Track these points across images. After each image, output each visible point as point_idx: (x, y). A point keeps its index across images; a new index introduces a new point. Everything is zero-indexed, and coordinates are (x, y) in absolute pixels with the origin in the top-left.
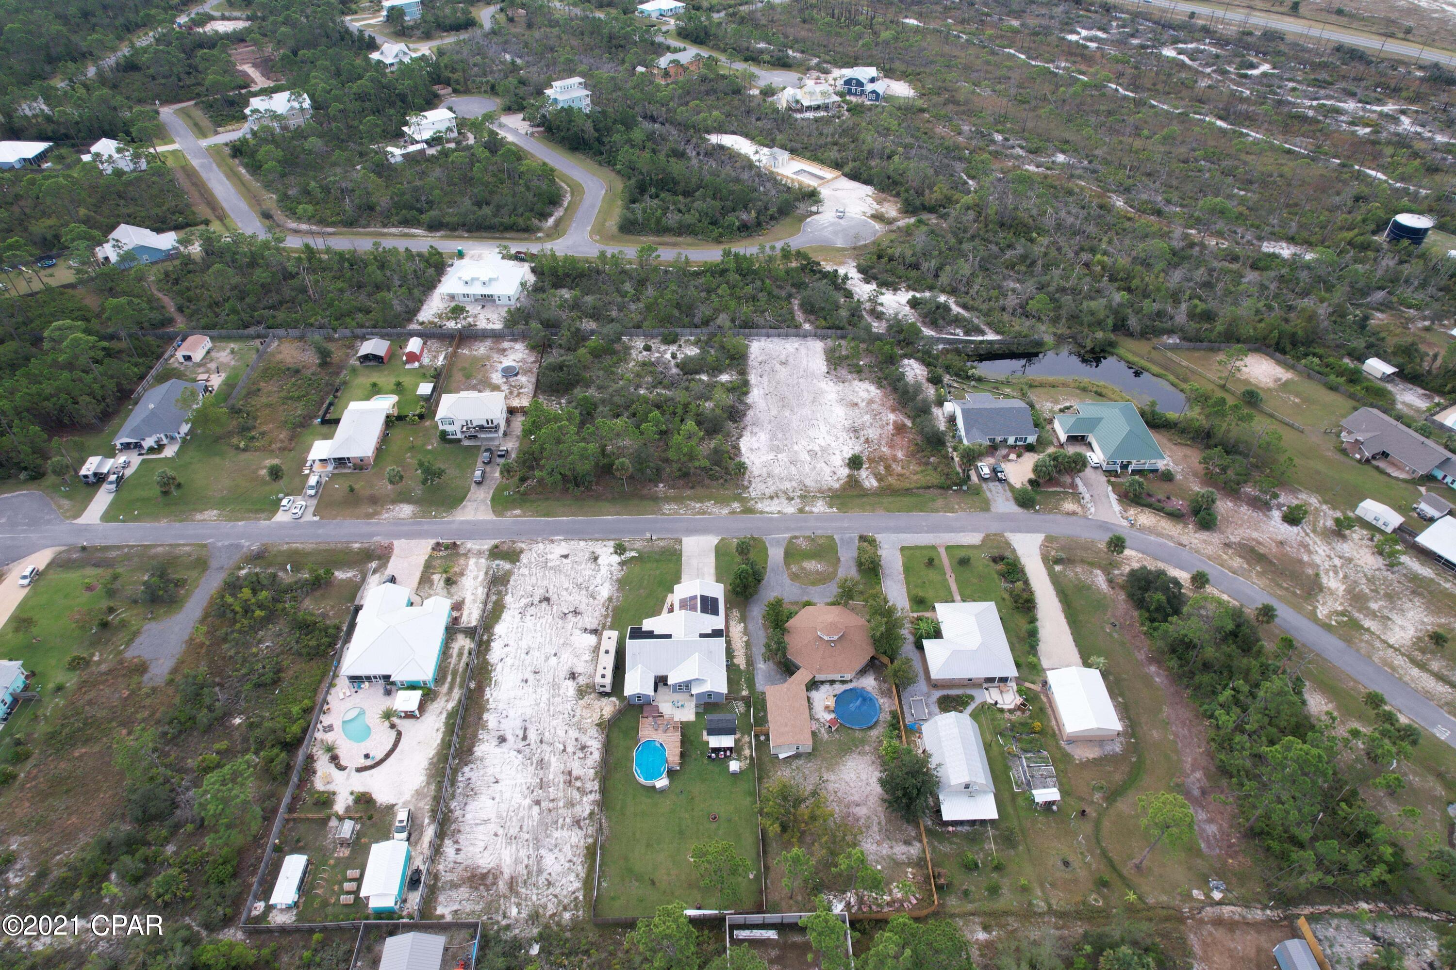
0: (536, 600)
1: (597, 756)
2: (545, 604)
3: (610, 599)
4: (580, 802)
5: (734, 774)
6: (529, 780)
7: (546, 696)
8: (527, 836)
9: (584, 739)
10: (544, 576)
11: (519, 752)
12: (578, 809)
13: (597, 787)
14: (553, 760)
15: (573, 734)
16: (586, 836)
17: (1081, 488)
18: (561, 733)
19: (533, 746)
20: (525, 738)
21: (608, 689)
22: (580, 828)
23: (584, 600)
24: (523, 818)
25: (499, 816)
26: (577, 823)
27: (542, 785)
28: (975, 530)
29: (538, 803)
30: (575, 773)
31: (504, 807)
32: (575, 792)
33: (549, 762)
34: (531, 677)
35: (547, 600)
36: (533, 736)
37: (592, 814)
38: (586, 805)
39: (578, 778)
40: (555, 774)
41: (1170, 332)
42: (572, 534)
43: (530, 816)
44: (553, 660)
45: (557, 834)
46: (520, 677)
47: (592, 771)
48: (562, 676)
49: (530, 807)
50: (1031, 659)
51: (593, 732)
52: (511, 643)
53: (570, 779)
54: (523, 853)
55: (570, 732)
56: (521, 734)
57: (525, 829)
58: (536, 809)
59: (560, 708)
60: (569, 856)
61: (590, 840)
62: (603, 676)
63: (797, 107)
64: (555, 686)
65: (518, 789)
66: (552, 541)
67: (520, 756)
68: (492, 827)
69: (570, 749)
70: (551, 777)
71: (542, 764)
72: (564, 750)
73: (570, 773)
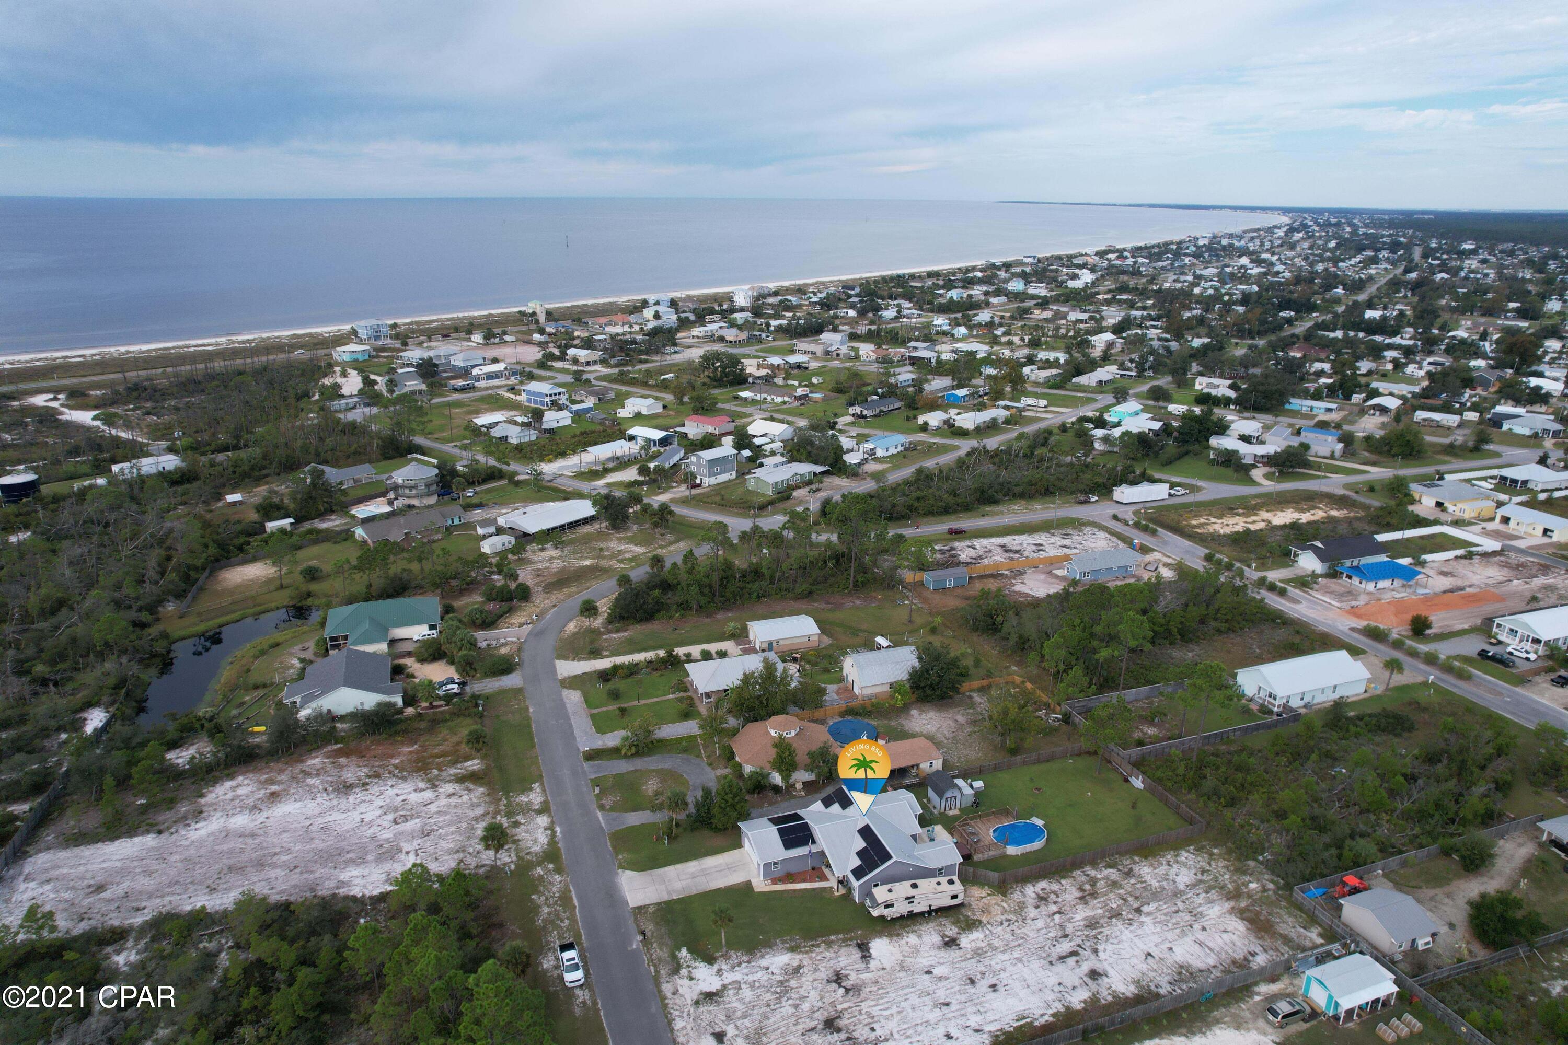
1: (1043, 884)
2: (842, 1023)
3: (793, 949)
4: (1106, 878)
6: (1120, 926)
7: (1002, 957)
8: (1180, 904)
9: (1031, 901)
11: (1095, 951)
12: (1115, 878)
13: (1079, 872)
14: (1078, 917)
15: (1032, 912)
16: (1135, 863)
18: (1040, 923)
19: (1078, 941)
20: (1074, 953)
22: (1131, 869)
23: (808, 979)
24: (1165, 915)
25: (1183, 934)
26: (1129, 874)
27: (1116, 914)
29: (1138, 911)
30: (1078, 894)
31: (1170, 936)
32: (1099, 886)
33: (1084, 919)
34: (983, 984)
35: (830, 1023)
36: (1065, 947)
37: (1110, 866)
38: (1105, 874)
39: (1082, 890)
40: (1093, 908)
43: (1158, 909)
44: (937, 973)
45: (1155, 884)
46: (991, 995)
47: (1063, 882)
48: (959, 952)
49: (1148, 914)
51: (1015, 897)
53: (1088, 896)
54: (1200, 900)
55: (1032, 916)
56: (1071, 962)
57: (1176, 908)
58: (1145, 909)
59: (1008, 936)
60: (1165, 867)
61: (1137, 859)
64: (980, 953)
65: (1139, 932)
67: (1100, 947)
68: (1201, 936)
69: (1054, 908)
70: (1100, 911)
71: (1092, 924)
72: (1059, 912)
73: (1081, 898)
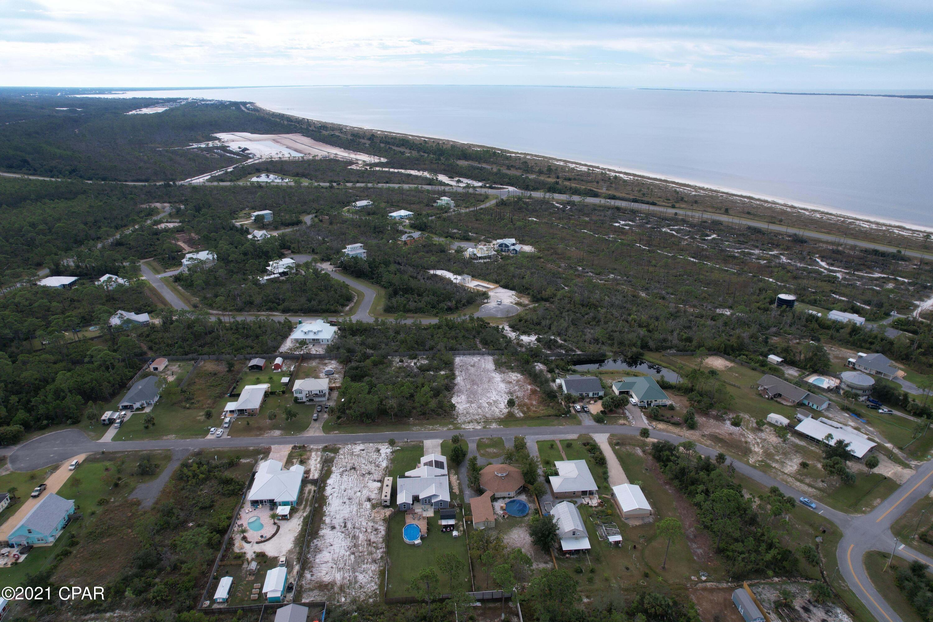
0: (348, 468)
1: (383, 533)
2: (352, 471)
3: (387, 467)
4: (376, 553)
5: (456, 538)
6: (348, 544)
7: (355, 509)
8: (348, 568)
9: (376, 526)
10: (352, 459)
11: (342, 532)
12: (375, 555)
13: (384, 546)
14: (361, 535)
15: (371, 524)
16: (380, 567)
17: (628, 414)
18: (364, 524)
19: (350, 530)
20: (345, 527)
21: (388, 503)
22: (376, 563)
23: (373, 468)
24: (346, 560)
25: (333, 559)
26: (374, 561)
27: (355, 546)
28: (573, 433)
29: (353, 553)
30: (372, 540)
31: (335, 556)
32: (373, 548)
33: (358, 537)
34: (347, 501)
35: (354, 468)
36: (349, 525)
37: (382, 557)
38: (379, 554)
39: (373, 543)
40: (362, 541)
41: (670, 348)
42: (365, 441)
43: (350, 559)
44: (359, 494)
45: (364, 566)
46: (341, 501)
47: (381, 539)
48: (363, 500)
49: (349, 555)
50: (605, 484)
51: (381, 523)
52: (336, 487)
53: (369, 543)
54: (346, 575)
55: (369, 523)
56: (343, 525)
57: (347, 565)
58: (352, 557)
59: (363, 514)
60: (371, 575)
61: (382, 568)
62: (386, 496)
63: (474, 257)
64: (360, 504)
65: (343, 548)
66: (356, 444)
67: (343, 534)
68: (330, 565)
69: (369, 530)
70: (360, 542)
71: (355, 537)
72: (366, 531)
73: (370, 540)
